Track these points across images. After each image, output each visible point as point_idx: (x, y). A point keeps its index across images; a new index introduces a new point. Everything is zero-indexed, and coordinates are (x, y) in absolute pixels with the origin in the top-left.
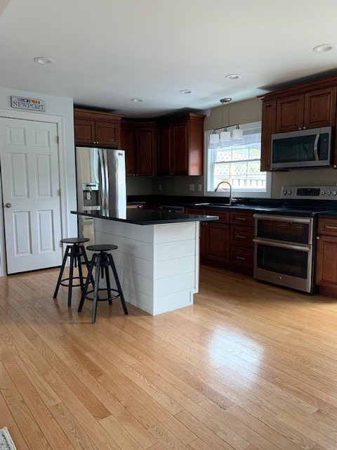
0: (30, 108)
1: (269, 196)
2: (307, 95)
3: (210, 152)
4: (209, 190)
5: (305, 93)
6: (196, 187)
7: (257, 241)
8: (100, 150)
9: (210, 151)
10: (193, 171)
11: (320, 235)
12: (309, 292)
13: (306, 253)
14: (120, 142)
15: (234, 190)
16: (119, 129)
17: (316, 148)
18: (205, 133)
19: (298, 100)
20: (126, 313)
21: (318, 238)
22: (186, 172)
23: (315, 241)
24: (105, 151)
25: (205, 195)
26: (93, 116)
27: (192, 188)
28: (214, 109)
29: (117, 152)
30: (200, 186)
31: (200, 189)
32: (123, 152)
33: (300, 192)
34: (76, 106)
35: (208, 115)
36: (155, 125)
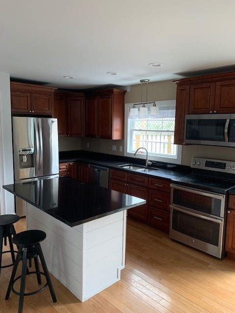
1: (179, 163)
2: (218, 84)
3: (129, 122)
4: (128, 151)
5: (216, 81)
6: (118, 149)
7: (173, 206)
8: (35, 119)
9: (129, 120)
10: (116, 136)
11: (231, 209)
12: (220, 258)
13: (218, 224)
14: (53, 111)
15: (150, 153)
16: (53, 99)
17: (226, 131)
18: (126, 105)
19: (210, 87)
20: (55, 300)
21: (229, 212)
22: (110, 137)
23: (226, 214)
24: (40, 119)
25: (125, 155)
26: (30, 88)
27: (114, 148)
28: (133, 86)
29: (50, 120)
30: (121, 148)
31: (121, 150)
32: (55, 120)
33: (208, 164)
34: (12, 80)
35: (128, 90)
36: (84, 95)
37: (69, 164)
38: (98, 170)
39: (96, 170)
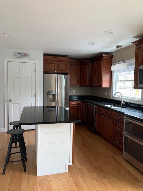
0: (22, 57)
3: (115, 75)
4: (113, 95)
14: (69, 71)
15: (124, 97)
16: (69, 64)
20: (25, 171)
26: (55, 59)
27: (106, 94)
31: (110, 95)
34: (45, 55)
35: (114, 55)
36: (90, 61)
37: (78, 102)
38: (91, 107)
39: (90, 106)
